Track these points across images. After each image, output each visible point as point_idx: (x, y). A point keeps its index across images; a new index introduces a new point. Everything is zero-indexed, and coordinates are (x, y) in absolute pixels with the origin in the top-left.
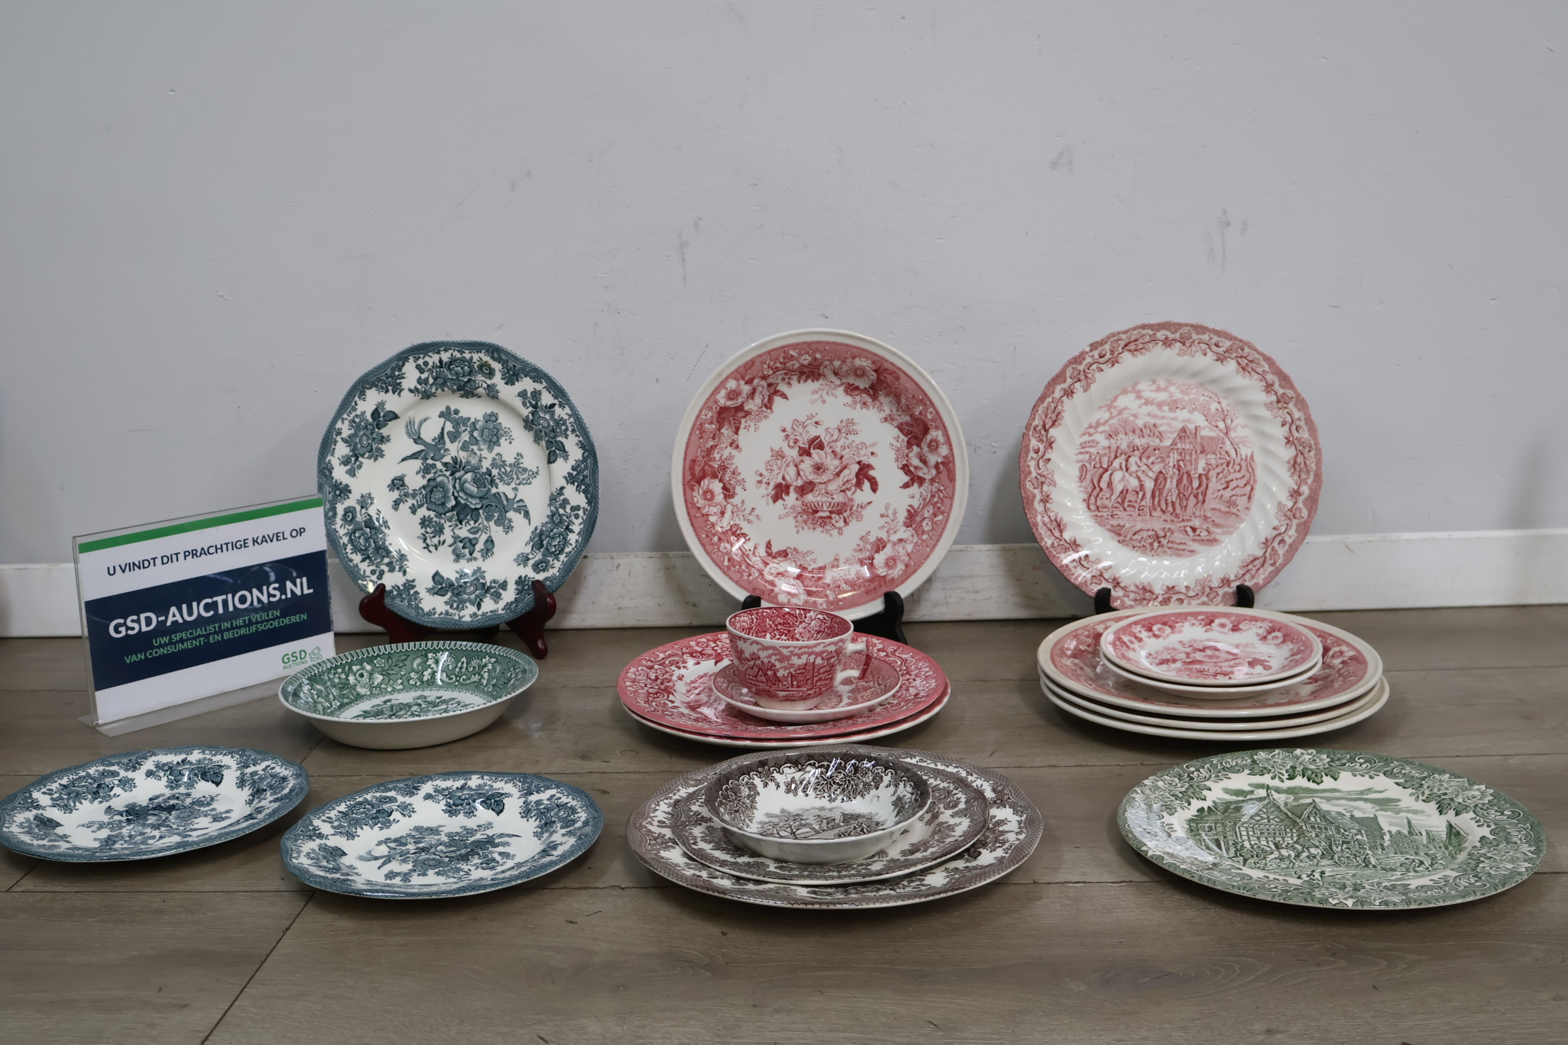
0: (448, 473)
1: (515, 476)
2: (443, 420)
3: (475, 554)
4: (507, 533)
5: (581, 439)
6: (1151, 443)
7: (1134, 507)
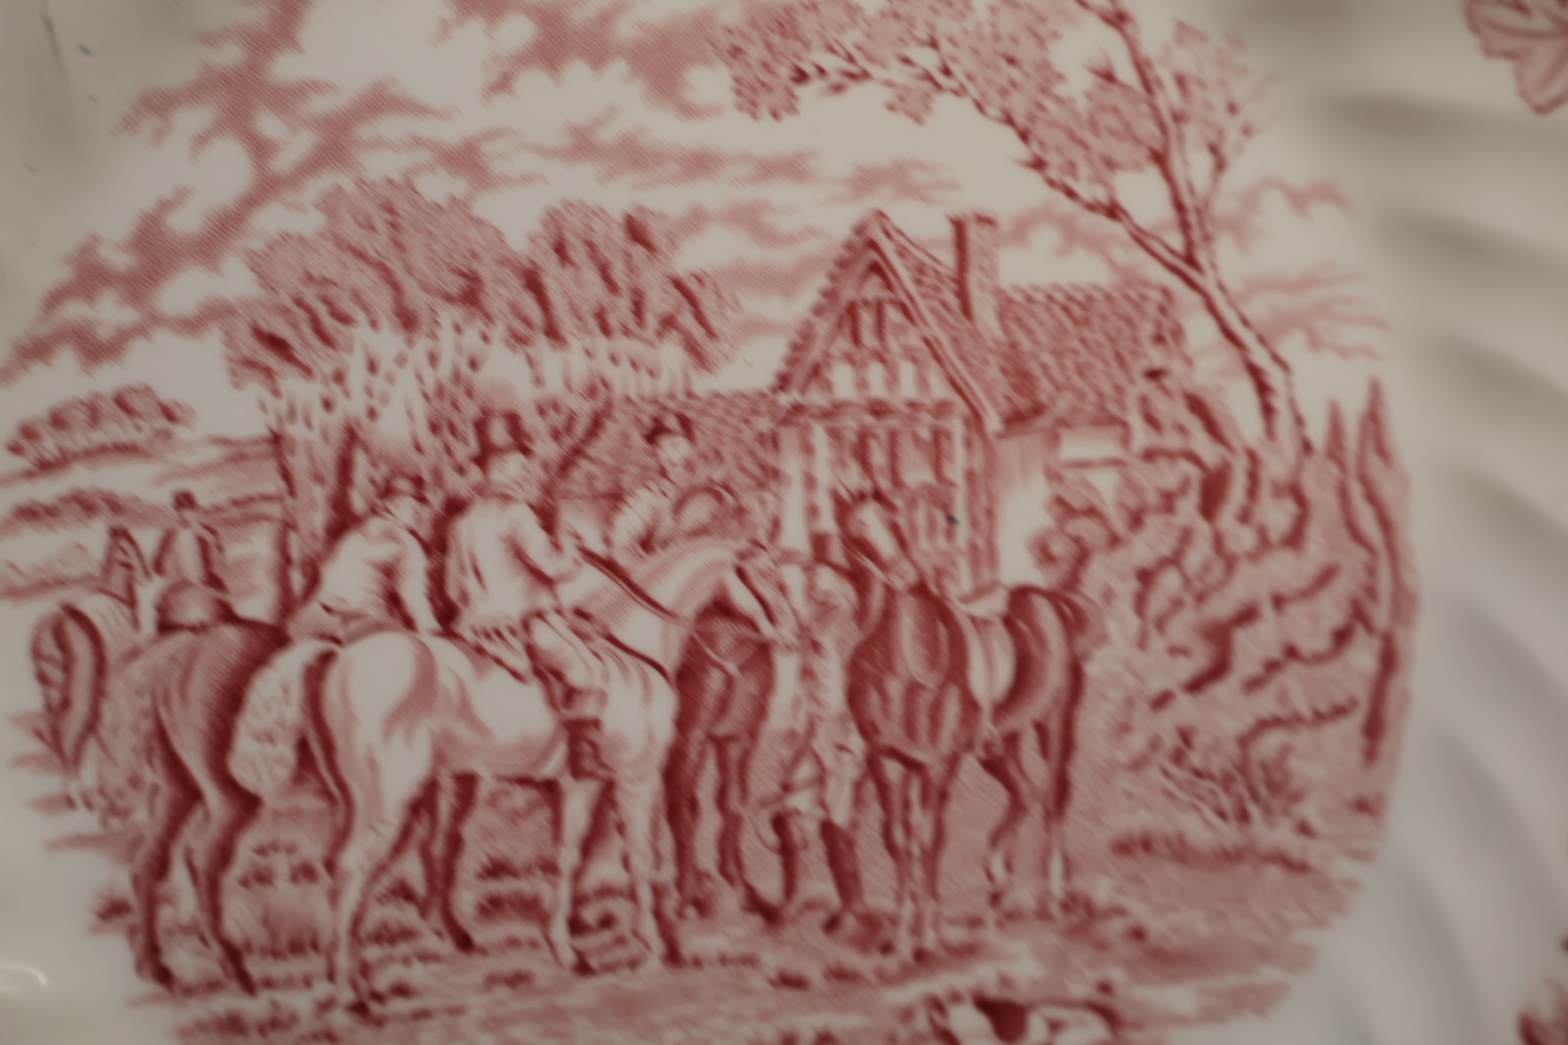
6: (623, 380)
7: (531, 908)
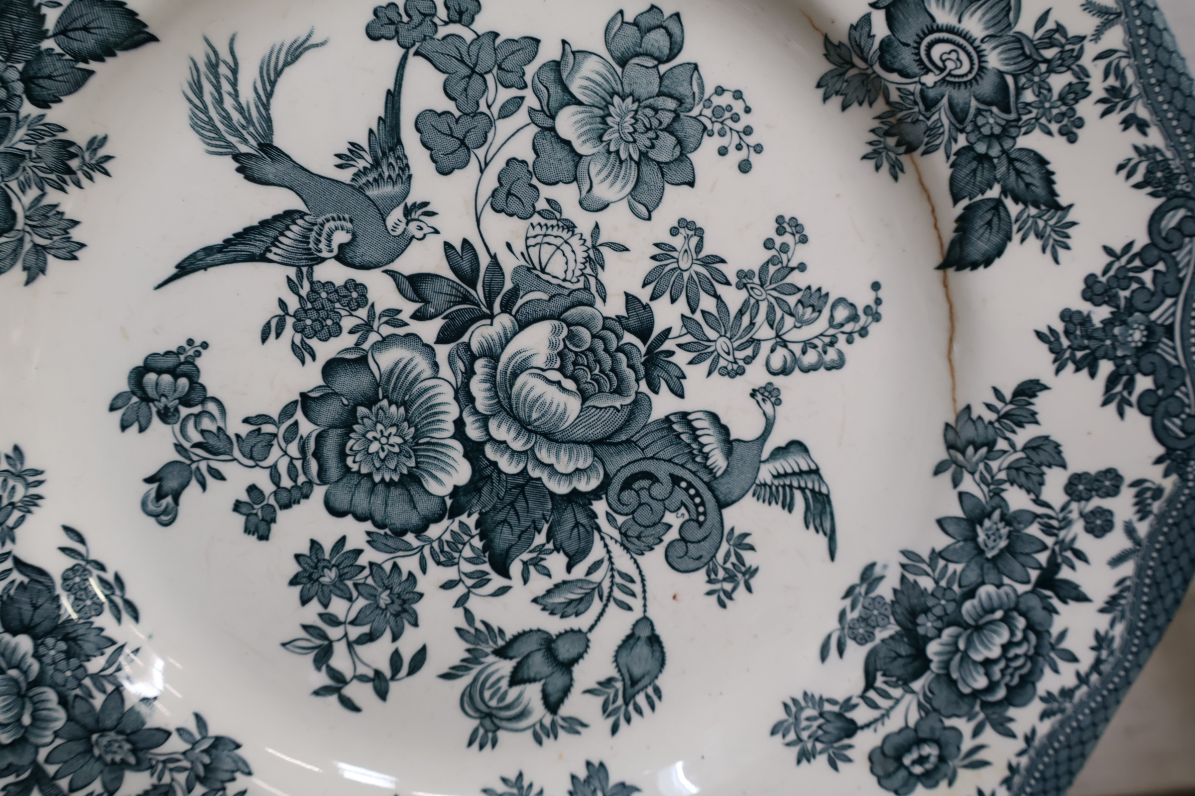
0: (429, 330)
1: (764, 332)
2: (390, 51)
3: (572, 707)
4: (724, 600)
5: (1155, 138)
